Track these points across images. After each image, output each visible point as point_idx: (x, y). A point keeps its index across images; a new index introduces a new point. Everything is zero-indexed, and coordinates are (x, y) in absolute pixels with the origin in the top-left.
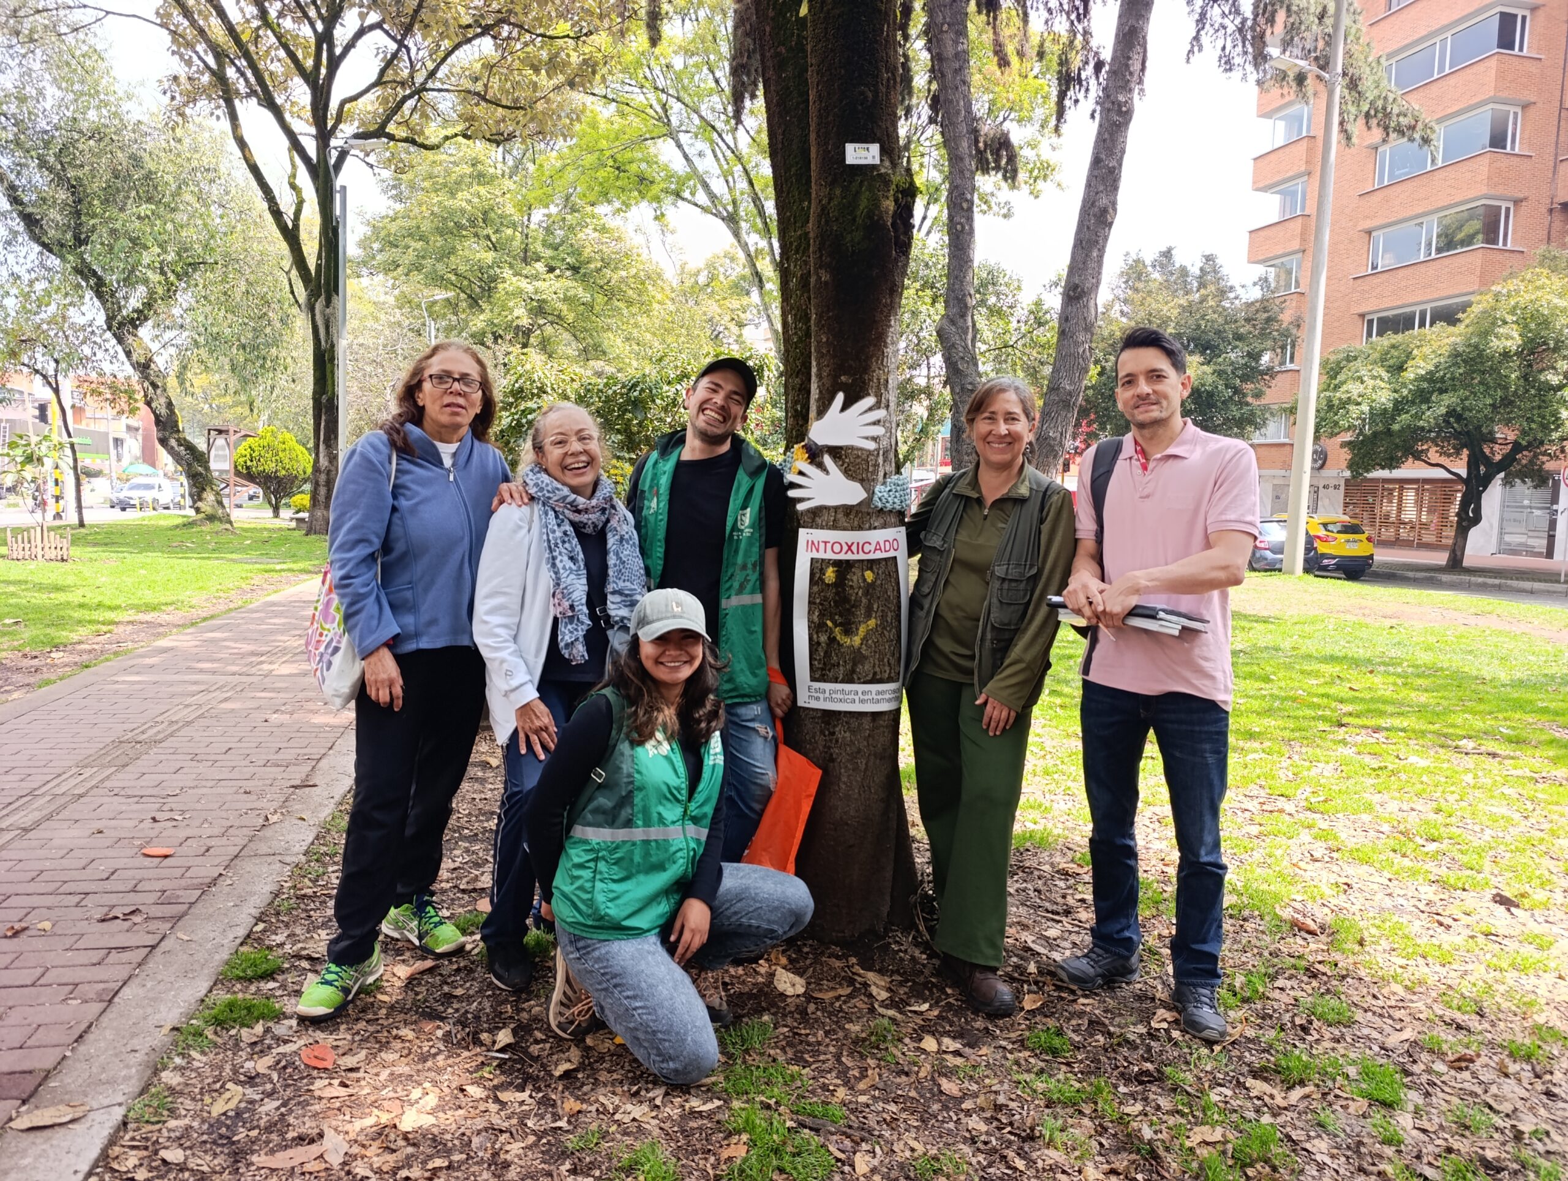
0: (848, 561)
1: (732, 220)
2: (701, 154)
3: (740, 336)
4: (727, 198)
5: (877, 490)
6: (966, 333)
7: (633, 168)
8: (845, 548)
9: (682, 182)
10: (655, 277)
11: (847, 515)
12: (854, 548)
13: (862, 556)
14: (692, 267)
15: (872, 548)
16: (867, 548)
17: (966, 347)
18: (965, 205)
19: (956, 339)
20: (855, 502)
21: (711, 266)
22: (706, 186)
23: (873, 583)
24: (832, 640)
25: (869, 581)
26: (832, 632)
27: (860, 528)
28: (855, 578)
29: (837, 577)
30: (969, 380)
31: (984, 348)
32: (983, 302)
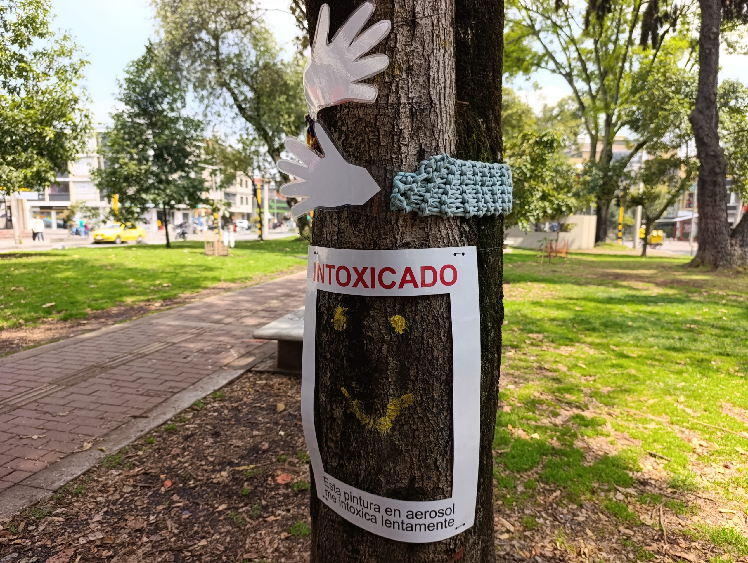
0: (362, 298)
1: (569, 77)
2: (551, 42)
3: (575, 141)
4: (565, 63)
5: (397, 180)
6: (712, 119)
7: (515, 55)
8: (354, 277)
9: (541, 58)
10: (527, 111)
11: (354, 223)
12: (367, 277)
13: (379, 292)
14: (550, 106)
15: (398, 278)
16: (388, 278)
17: (710, 128)
18: (712, 36)
19: (703, 123)
20: (362, 203)
21: (561, 105)
22: (553, 59)
23: (407, 334)
24: (350, 417)
25: (400, 331)
26: (348, 406)
27: (376, 245)
28: (375, 326)
29: (349, 322)
30: (712, 148)
31: (725, 132)
32: (726, 104)
